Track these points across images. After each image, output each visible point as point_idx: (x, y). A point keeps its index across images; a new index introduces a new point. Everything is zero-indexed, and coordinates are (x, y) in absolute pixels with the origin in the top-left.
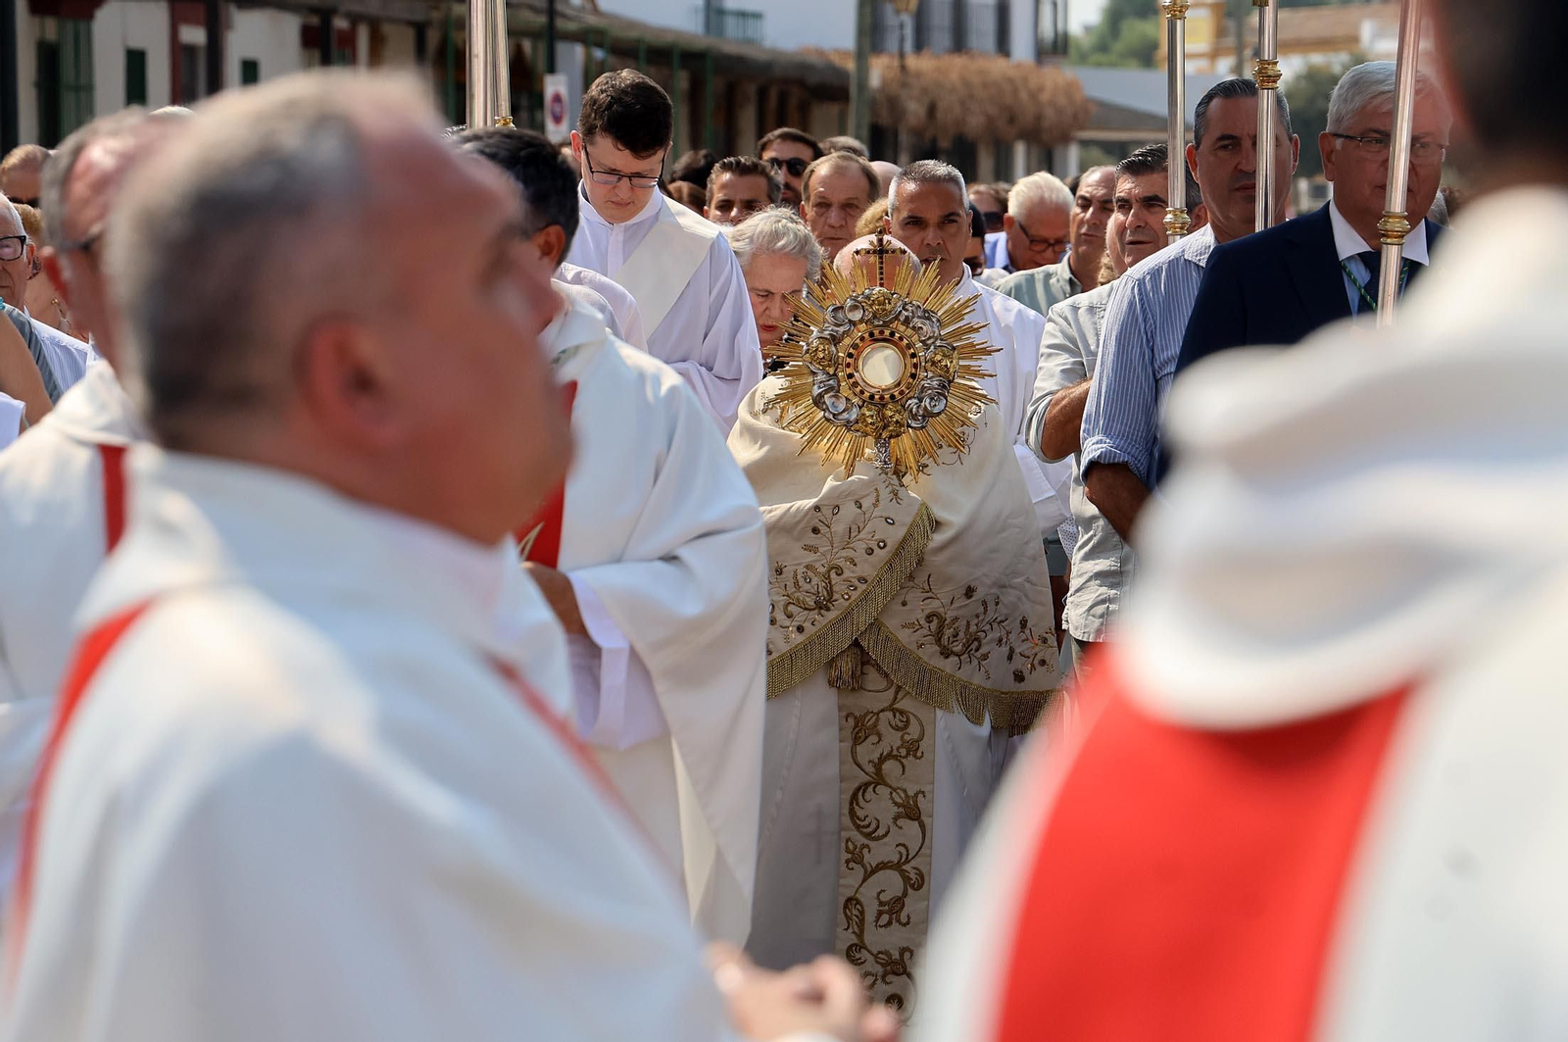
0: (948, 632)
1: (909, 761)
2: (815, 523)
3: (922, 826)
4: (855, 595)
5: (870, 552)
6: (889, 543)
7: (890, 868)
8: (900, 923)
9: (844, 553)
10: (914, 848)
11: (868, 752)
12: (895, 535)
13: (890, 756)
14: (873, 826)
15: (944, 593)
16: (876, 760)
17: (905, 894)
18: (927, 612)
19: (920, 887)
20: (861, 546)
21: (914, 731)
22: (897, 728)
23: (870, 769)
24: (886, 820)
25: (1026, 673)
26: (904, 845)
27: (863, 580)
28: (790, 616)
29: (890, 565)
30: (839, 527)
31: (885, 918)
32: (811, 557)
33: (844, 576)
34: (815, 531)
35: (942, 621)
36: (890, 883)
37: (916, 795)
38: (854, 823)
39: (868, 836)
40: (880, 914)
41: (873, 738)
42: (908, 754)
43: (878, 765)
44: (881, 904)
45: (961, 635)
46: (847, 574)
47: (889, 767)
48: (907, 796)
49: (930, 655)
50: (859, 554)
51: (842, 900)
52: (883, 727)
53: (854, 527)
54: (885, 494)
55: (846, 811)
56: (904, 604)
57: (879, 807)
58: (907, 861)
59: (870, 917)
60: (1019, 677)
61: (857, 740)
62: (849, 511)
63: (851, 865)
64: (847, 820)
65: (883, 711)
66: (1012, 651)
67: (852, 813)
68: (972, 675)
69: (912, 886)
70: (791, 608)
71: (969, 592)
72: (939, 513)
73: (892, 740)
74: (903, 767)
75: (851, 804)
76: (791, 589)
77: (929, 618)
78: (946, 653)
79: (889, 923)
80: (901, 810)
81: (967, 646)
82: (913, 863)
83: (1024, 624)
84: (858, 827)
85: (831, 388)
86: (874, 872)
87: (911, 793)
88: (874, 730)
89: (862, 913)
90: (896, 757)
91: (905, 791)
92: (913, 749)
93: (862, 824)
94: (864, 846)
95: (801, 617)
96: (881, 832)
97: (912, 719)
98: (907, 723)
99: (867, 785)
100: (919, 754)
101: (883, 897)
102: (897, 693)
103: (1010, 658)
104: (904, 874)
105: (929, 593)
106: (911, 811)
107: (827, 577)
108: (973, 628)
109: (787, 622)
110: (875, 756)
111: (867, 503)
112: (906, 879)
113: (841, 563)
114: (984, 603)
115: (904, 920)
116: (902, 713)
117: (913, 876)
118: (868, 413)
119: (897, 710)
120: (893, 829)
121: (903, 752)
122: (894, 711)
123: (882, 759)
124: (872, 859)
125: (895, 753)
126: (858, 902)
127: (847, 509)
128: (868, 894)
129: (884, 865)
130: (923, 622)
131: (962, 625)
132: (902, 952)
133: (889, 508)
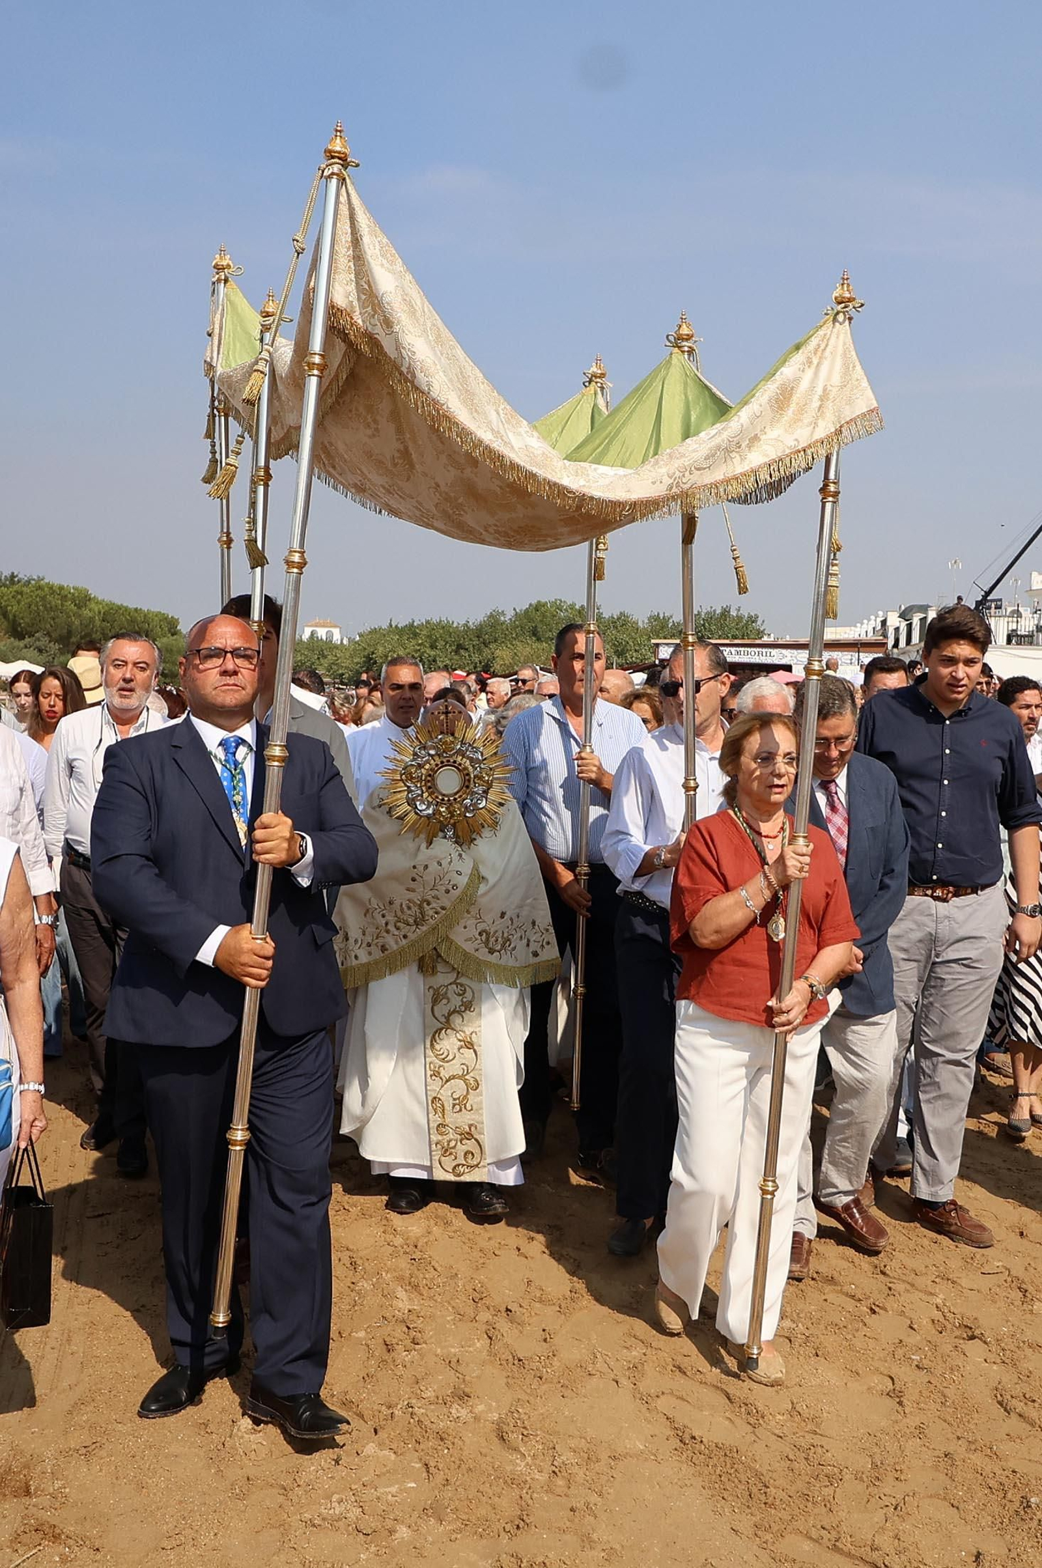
0: (492, 940)
1: (466, 1015)
2: (413, 873)
3: (475, 1052)
4: (438, 917)
5: (447, 892)
6: (459, 887)
7: (457, 1078)
8: (467, 1110)
9: (431, 893)
10: (470, 1066)
11: (442, 1009)
12: (461, 882)
13: (454, 1011)
14: (446, 1054)
15: (488, 918)
16: (446, 1015)
17: (468, 1094)
18: (479, 930)
19: (477, 1088)
20: (442, 889)
21: (469, 995)
22: (459, 995)
23: (443, 1020)
24: (454, 1049)
25: (539, 951)
26: (465, 1065)
27: (443, 908)
28: (398, 929)
29: (460, 900)
30: (428, 878)
31: (458, 1107)
32: (411, 895)
33: (432, 906)
34: (414, 880)
35: (488, 934)
36: (459, 1087)
37: (471, 1035)
38: (434, 1052)
39: (442, 1060)
40: (454, 1105)
41: (445, 1001)
42: (466, 1009)
43: (448, 1018)
44: (454, 1099)
45: (500, 939)
46: (434, 905)
47: (455, 1018)
48: (466, 1036)
49: (483, 954)
50: (441, 894)
51: (430, 1099)
52: (450, 995)
53: (437, 877)
54: (455, 856)
55: (429, 1044)
56: (465, 927)
57: (449, 1042)
58: (468, 1074)
59: (448, 1107)
60: (535, 955)
61: (435, 1001)
63: (434, 1077)
64: (429, 1051)
65: (450, 985)
66: (529, 941)
67: (432, 1046)
68: (507, 960)
69: (472, 1089)
70: (399, 924)
71: (503, 915)
72: (484, 871)
73: (456, 1001)
74: (463, 1018)
75: (432, 1041)
76: (399, 913)
77: (480, 934)
78: (491, 951)
79: (461, 1110)
80: (462, 1043)
81: (503, 946)
82: (471, 1074)
83: (534, 923)
84: (436, 1055)
85: (419, 795)
86: (447, 1081)
87: (468, 1034)
88: (445, 996)
89: (443, 1106)
90: (457, 1012)
91: (464, 1033)
92: (468, 1007)
93: (438, 1053)
94: (440, 1066)
95: (405, 929)
96: (450, 1057)
97: (467, 988)
98: (464, 992)
99: (441, 1029)
100: (472, 1010)
101: (455, 1096)
102: (458, 975)
103: (528, 945)
104: (465, 1081)
105: (479, 918)
106: (469, 1044)
107: (420, 907)
108: (506, 935)
109: (396, 933)
110: (446, 1012)
111: (445, 863)
112: (468, 1085)
113: (429, 898)
114: (511, 919)
115: (469, 1108)
116: (462, 985)
117: (472, 1083)
118: (441, 809)
119: (459, 984)
120: (458, 1055)
121: (463, 1009)
122: (457, 984)
123: (450, 1014)
124: (444, 1074)
125: (457, 1009)
126: (440, 1099)
127: (434, 866)
128: (445, 1094)
129: (453, 1077)
130: (478, 936)
131: (499, 934)
132: (470, 1126)
133: (457, 865)
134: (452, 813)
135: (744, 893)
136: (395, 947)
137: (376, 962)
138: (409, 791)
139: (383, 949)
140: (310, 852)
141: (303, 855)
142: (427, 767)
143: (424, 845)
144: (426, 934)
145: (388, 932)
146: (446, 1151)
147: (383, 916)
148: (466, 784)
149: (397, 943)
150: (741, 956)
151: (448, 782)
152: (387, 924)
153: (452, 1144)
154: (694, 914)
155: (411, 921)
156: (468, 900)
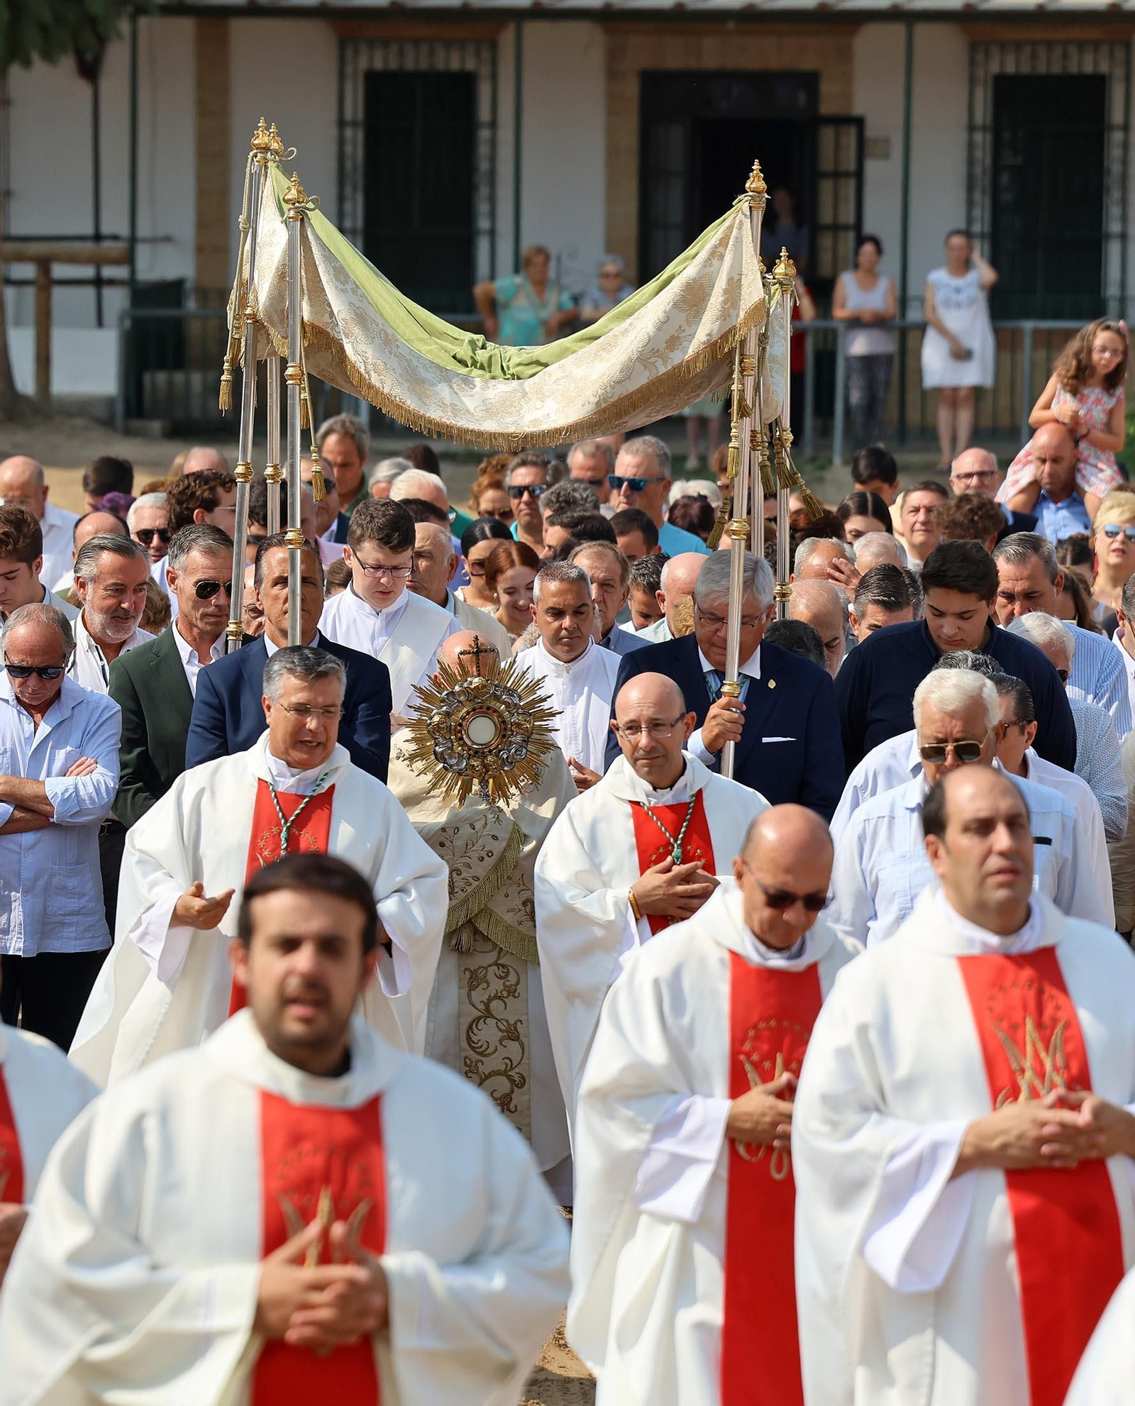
1: (510, 1001)
2: (442, 839)
3: (521, 1044)
4: (470, 889)
5: (482, 859)
6: (495, 853)
7: (500, 1074)
8: (510, 1111)
9: (463, 860)
10: (516, 1060)
11: (479, 996)
12: (498, 847)
13: (497, 997)
14: (485, 1047)
16: (486, 1001)
17: (512, 1092)
18: (523, 899)
19: (523, 1085)
20: (475, 855)
21: (512, 979)
22: (500, 978)
23: (482, 1007)
24: (494, 1041)
26: (508, 1058)
27: (476, 878)
29: (496, 868)
30: (459, 843)
33: (463, 876)
34: (442, 844)
35: (531, 904)
36: (500, 1086)
37: (516, 1023)
38: (470, 1046)
39: (481, 1054)
41: (484, 986)
42: (508, 995)
43: (487, 1005)
46: (465, 875)
47: (495, 1005)
48: (509, 1024)
50: (474, 860)
52: (491, 977)
53: (469, 842)
54: (490, 819)
55: (464, 1037)
56: (507, 896)
57: (488, 1033)
58: (512, 1069)
62: (466, 831)
63: (470, 1074)
64: (464, 1044)
65: (490, 966)
67: (469, 1039)
69: (517, 1086)
73: (496, 985)
74: (505, 1004)
75: (468, 1032)
77: (525, 904)
80: (505, 1034)
82: (517, 1070)
84: (473, 1048)
85: (449, 748)
86: (487, 1077)
87: (512, 1022)
90: (499, 998)
91: (507, 1021)
92: (512, 991)
93: (476, 1046)
94: (478, 1061)
96: (491, 1051)
97: (511, 970)
98: (507, 974)
99: (479, 1018)
100: (517, 995)
101: (497, 1096)
102: (500, 953)
104: (510, 1078)
106: (512, 1034)
110: (485, 998)
111: (478, 825)
112: (512, 1081)
113: (460, 866)
115: (513, 1109)
116: (503, 966)
117: (517, 1078)
118: (475, 764)
119: (500, 964)
120: (500, 1047)
121: (505, 994)
122: (498, 966)
123: (490, 1000)
124: (485, 1070)
125: (499, 994)
130: (521, 907)
133: (493, 828)
134: (486, 767)
142: (456, 714)
151: (482, 731)
156: (505, 867)
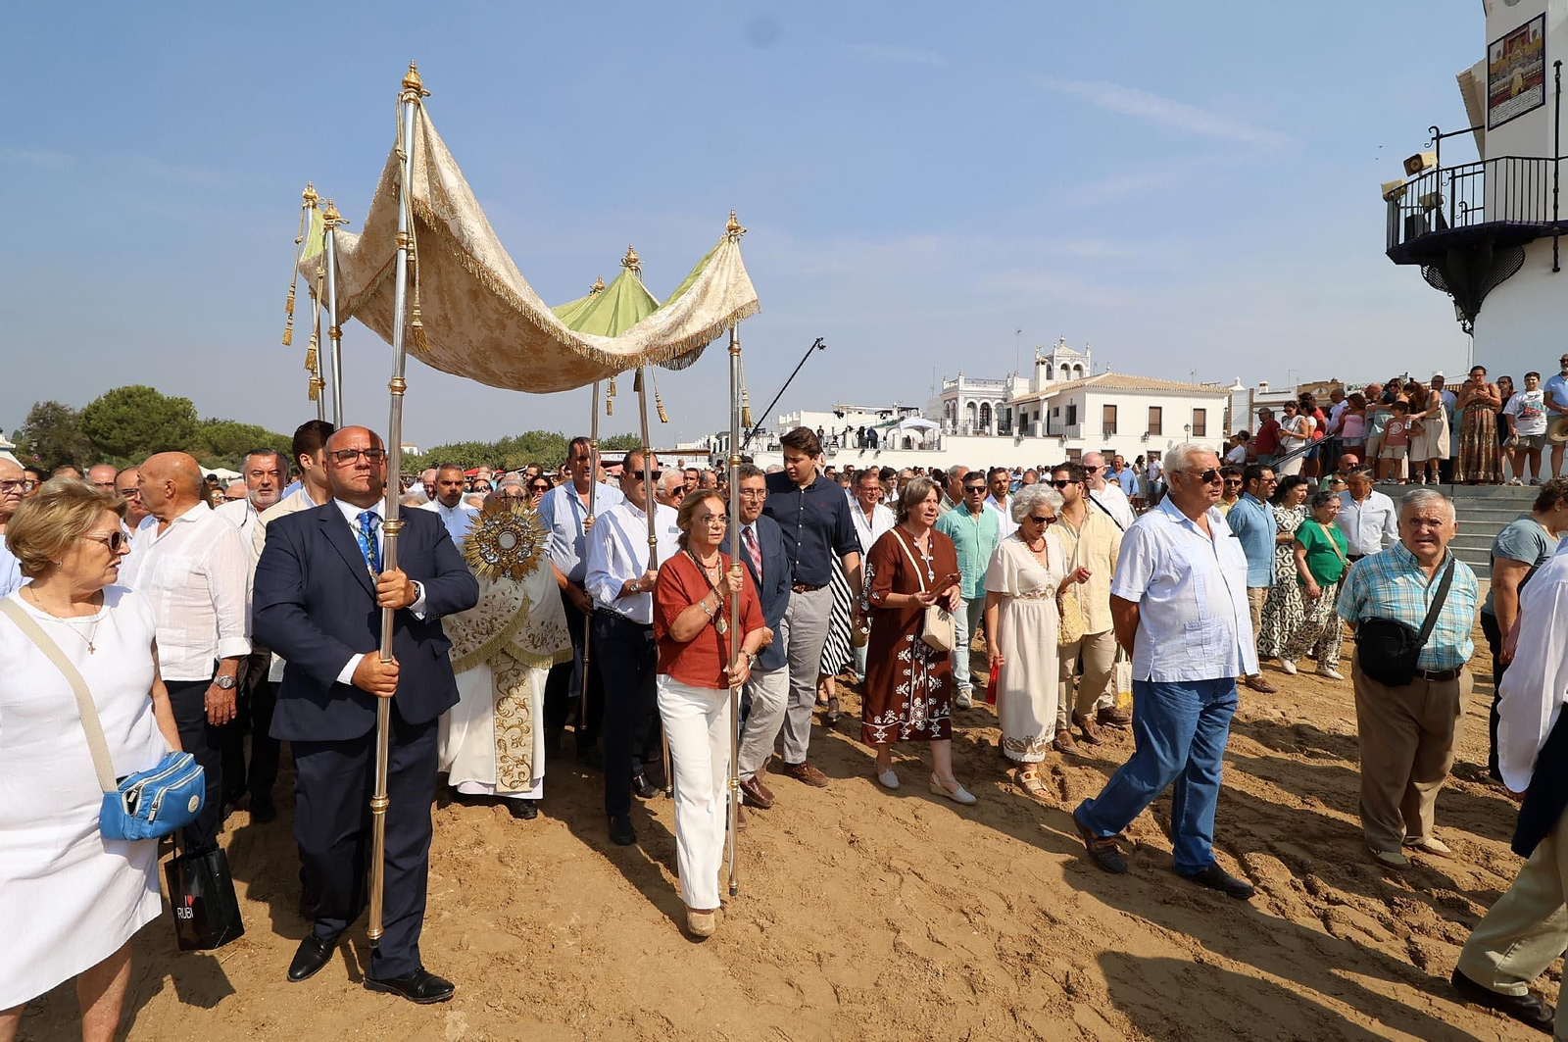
0: (536, 639)
1: (521, 688)
3: (526, 710)
4: (503, 628)
5: (509, 611)
6: (516, 608)
7: (515, 727)
9: (498, 612)
10: (524, 719)
11: (504, 685)
12: (518, 604)
13: (513, 686)
14: (507, 712)
15: (534, 626)
16: (507, 689)
18: (529, 634)
19: (528, 732)
21: (522, 676)
22: (515, 675)
23: (505, 692)
25: (559, 644)
26: (520, 718)
27: (506, 622)
28: (475, 638)
29: (517, 616)
30: (496, 603)
31: (515, 744)
32: (484, 615)
34: (486, 605)
35: (534, 636)
36: (516, 732)
37: (524, 699)
38: (499, 712)
40: (513, 744)
41: (506, 681)
42: (520, 684)
44: (513, 740)
45: (540, 639)
46: (499, 620)
47: (512, 690)
48: (520, 700)
49: (531, 649)
50: (505, 613)
51: (497, 741)
52: (510, 676)
54: (513, 588)
55: (495, 708)
56: (520, 633)
57: (509, 705)
58: (522, 723)
59: (509, 745)
60: (557, 646)
61: (499, 680)
63: (500, 727)
64: (496, 712)
65: (509, 670)
67: (498, 709)
68: (543, 651)
69: (525, 733)
70: (476, 634)
71: (543, 624)
72: (531, 597)
73: (513, 679)
74: (518, 690)
75: (497, 705)
77: (529, 637)
78: (536, 647)
79: (517, 746)
80: (519, 704)
81: (542, 643)
82: (525, 724)
83: (557, 627)
86: (508, 729)
87: (522, 699)
88: (506, 678)
89: (506, 744)
90: (515, 687)
92: (522, 683)
93: (502, 712)
95: (480, 638)
96: (510, 714)
97: (522, 671)
98: (519, 673)
99: (503, 698)
100: (524, 685)
101: (514, 737)
102: (515, 663)
104: (521, 727)
105: (529, 626)
106: (522, 705)
107: (490, 622)
108: (544, 636)
110: (506, 687)
112: (522, 729)
113: (496, 616)
114: (546, 626)
115: (523, 745)
116: (517, 670)
118: (503, 559)
120: (515, 712)
121: (518, 684)
122: (514, 669)
123: (510, 688)
124: (506, 725)
125: (515, 685)
126: (503, 740)
127: (499, 596)
128: (507, 738)
129: (512, 726)
130: (527, 638)
131: (540, 636)
132: (523, 756)
133: (515, 594)
134: (510, 561)
135: (702, 604)
136: (473, 650)
137: (460, 661)
138: (481, 548)
139: (465, 651)
140: (423, 595)
141: (418, 598)
142: (493, 532)
143: (491, 582)
144: (495, 640)
145: (467, 640)
146: (506, 773)
147: (464, 630)
148: (519, 541)
149: (474, 646)
150: (701, 646)
151: (507, 541)
152: (467, 635)
153: (511, 768)
154: (672, 621)
155: (484, 632)
156: (522, 614)
